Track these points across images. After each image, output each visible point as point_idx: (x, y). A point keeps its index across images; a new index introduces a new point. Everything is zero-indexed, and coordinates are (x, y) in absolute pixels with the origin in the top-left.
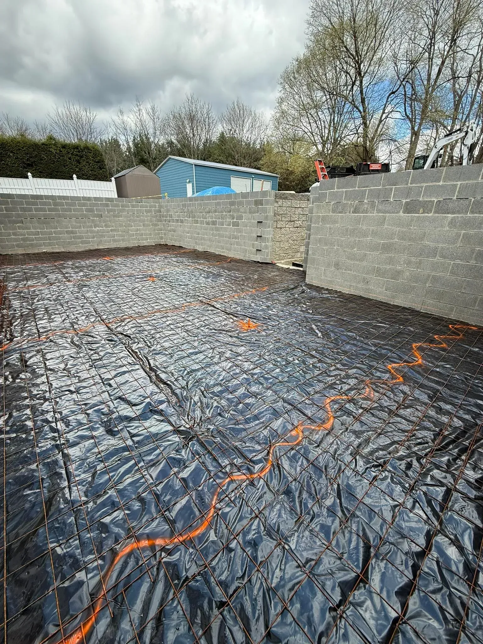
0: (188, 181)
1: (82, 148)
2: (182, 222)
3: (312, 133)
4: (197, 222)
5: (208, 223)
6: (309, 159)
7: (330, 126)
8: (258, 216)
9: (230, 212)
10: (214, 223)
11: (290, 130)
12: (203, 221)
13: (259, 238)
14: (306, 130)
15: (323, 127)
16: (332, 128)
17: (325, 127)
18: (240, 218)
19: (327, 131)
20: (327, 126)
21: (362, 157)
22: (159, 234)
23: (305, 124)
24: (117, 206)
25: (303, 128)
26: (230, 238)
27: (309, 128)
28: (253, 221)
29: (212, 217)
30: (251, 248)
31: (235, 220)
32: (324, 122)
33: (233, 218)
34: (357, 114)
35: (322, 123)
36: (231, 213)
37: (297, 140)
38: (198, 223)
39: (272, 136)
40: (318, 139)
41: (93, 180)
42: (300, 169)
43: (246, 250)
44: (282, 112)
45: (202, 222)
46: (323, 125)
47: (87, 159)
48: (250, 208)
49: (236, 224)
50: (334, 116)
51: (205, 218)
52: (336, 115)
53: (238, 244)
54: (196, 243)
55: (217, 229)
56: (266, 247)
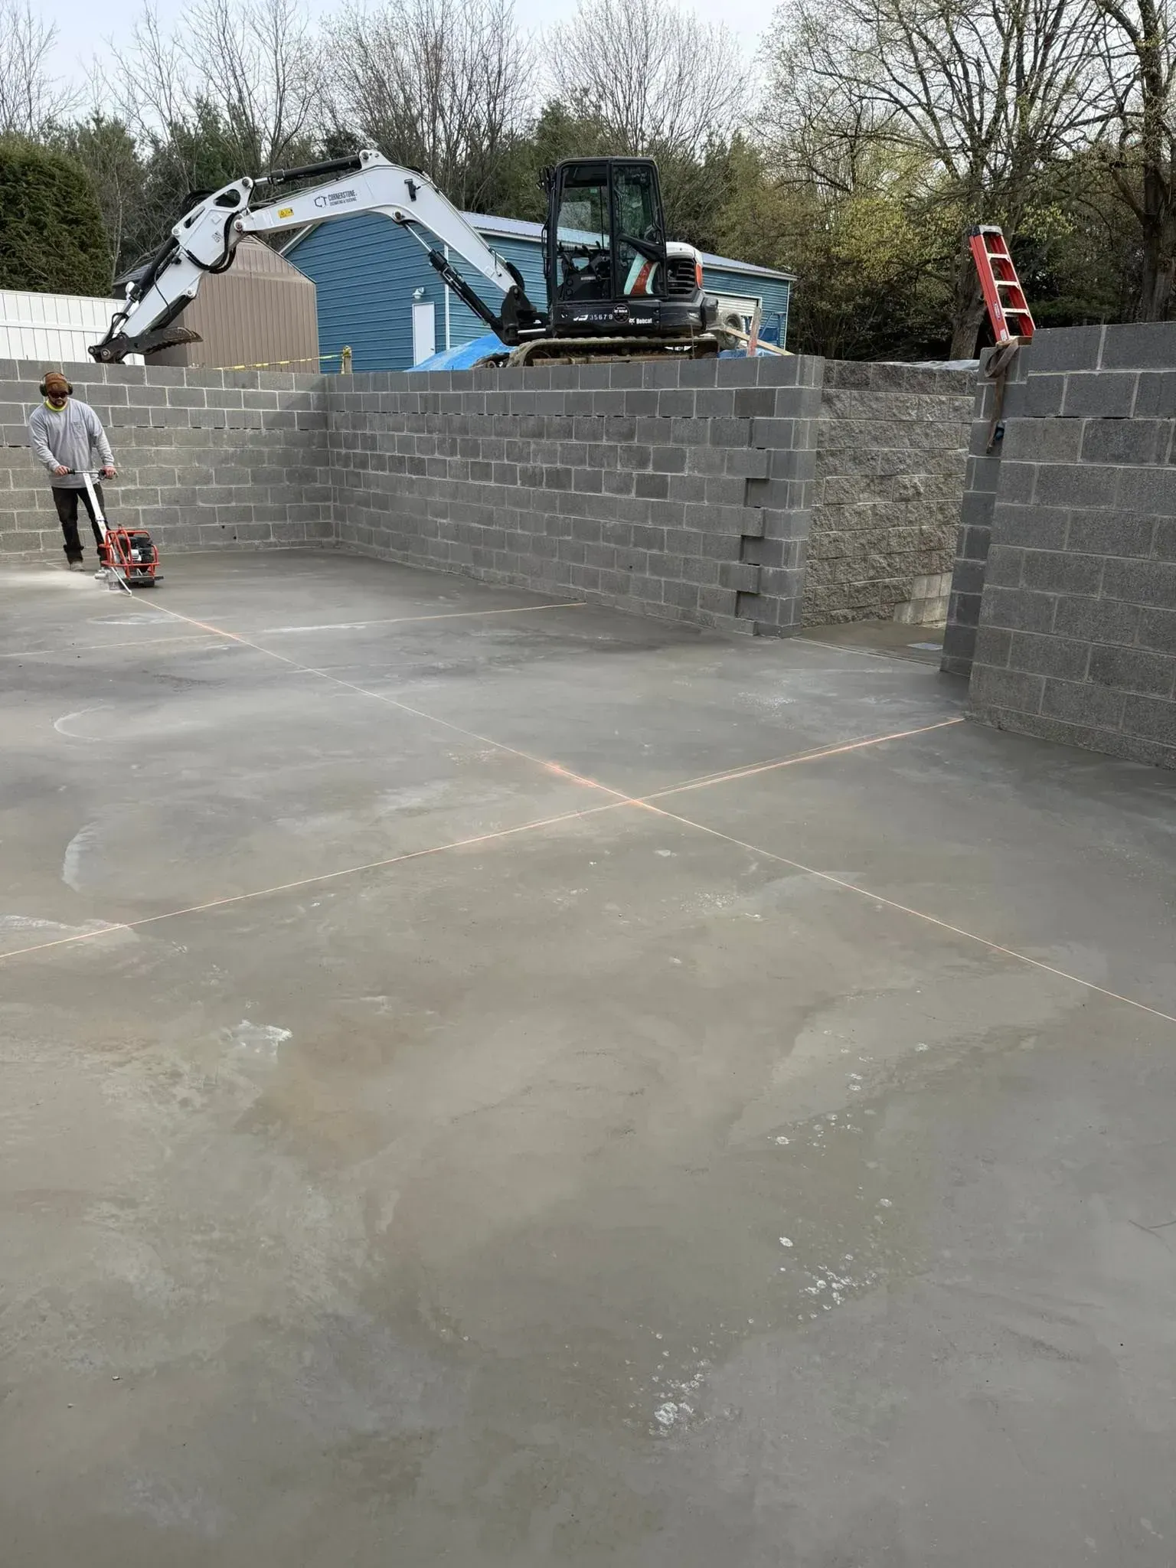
0: (417, 293)
1: (16, 166)
2: (418, 467)
3: (928, 108)
4: (484, 472)
5: (531, 478)
6: (917, 213)
7: (1003, 84)
8: (748, 459)
9: (630, 436)
10: (558, 479)
11: (840, 97)
12: (512, 469)
13: (750, 548)
14: (904, 97)
15: (975, 89)
16: (1011, 93)
17: (983, 87)
18: (674, 461)
19: (990, 102)
20: (992, 83)
21: (1141, 206)
22: (315, 513)
23: (898, 73)
24: (156, 397)
25: (894, 88)
26: (622, 540)
27: (917, 87)
28: (725, 476)
29: (550, 456)
30: (716, 586)
31: (649, 471)
32: (979, 70)
33: (643, 464)
34: (1116, 37)
35: (972, 69)
36: (635, 443)
37: (871, 136)
38: (487, 477)
39: (763, 119)
40: (953, 133)
41: (52, 291)
42: (885, 254)
43: (693, 592)
44: (807, 28)
45: (506, 474)
46: (973, 77)
47: (34, 209)
48: (716, 427)
49: (654, 487)
50: (1020, 46)
51: (520, 458)
52: (1029, 41)
53: (658, 566)
54: (477, 557)
55: (572, 505)
56: (781, 581)
